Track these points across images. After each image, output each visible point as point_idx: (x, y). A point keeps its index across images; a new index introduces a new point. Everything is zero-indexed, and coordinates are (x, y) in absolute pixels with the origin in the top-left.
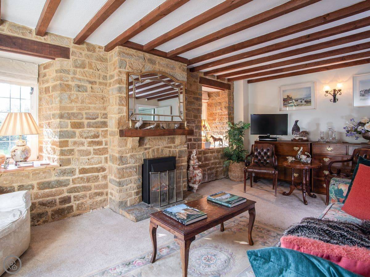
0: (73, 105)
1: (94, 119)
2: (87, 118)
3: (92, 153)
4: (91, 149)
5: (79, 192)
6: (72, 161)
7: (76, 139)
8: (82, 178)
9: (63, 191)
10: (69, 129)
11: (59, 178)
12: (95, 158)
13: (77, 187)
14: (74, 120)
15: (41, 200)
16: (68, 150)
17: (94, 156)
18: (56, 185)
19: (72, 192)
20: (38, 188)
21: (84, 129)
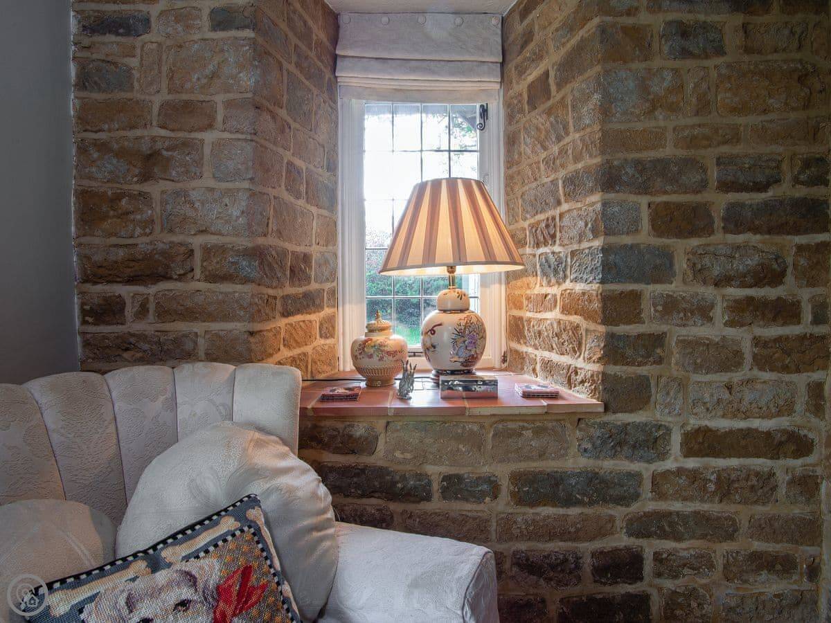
0: (662, 124)
1: (760, 187)
2: (726, 186)
3: (748, 357)
4: (743, 337)
5: (678, 538)
6: (653, 390)
7: (673, 288)
8: (694, 476)
9: (609, 525)
10: (645, 236)
11: (599, 463)
12: (759, 386)
13: (670, 513)
14: (665, 193)
15: (522, 546)
16: (639, 336)
17: (756, 372)
18: (584, 494)
19: (649, 536)
20: (513, 494)
21: (712, 239)
